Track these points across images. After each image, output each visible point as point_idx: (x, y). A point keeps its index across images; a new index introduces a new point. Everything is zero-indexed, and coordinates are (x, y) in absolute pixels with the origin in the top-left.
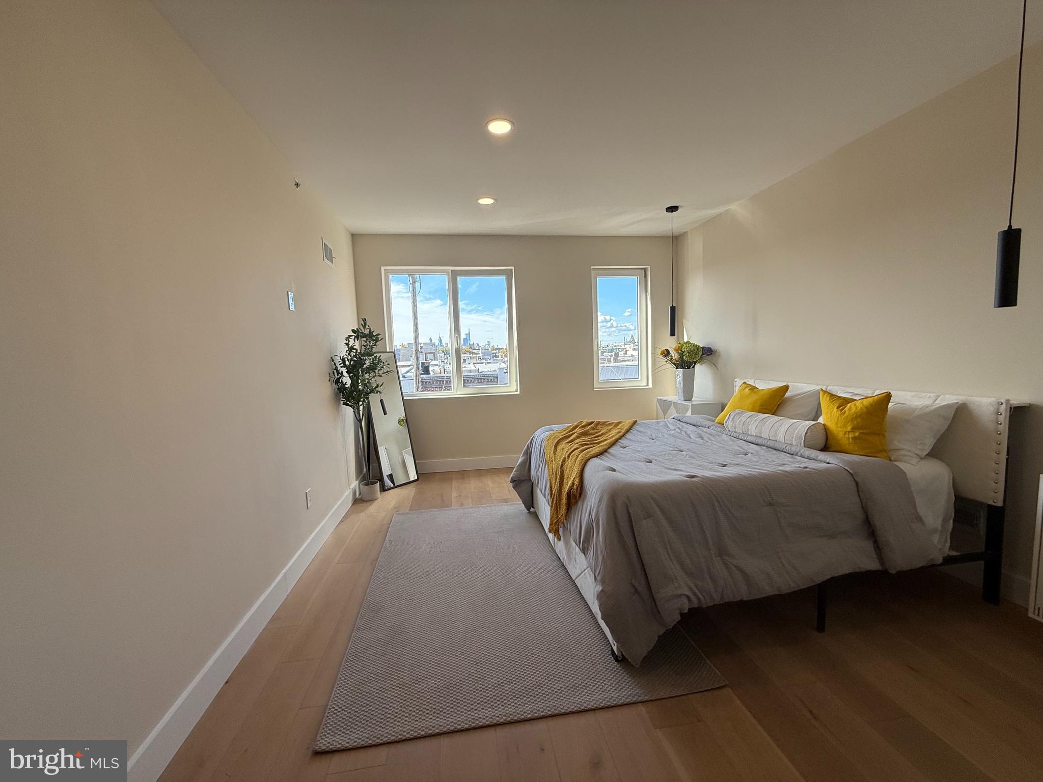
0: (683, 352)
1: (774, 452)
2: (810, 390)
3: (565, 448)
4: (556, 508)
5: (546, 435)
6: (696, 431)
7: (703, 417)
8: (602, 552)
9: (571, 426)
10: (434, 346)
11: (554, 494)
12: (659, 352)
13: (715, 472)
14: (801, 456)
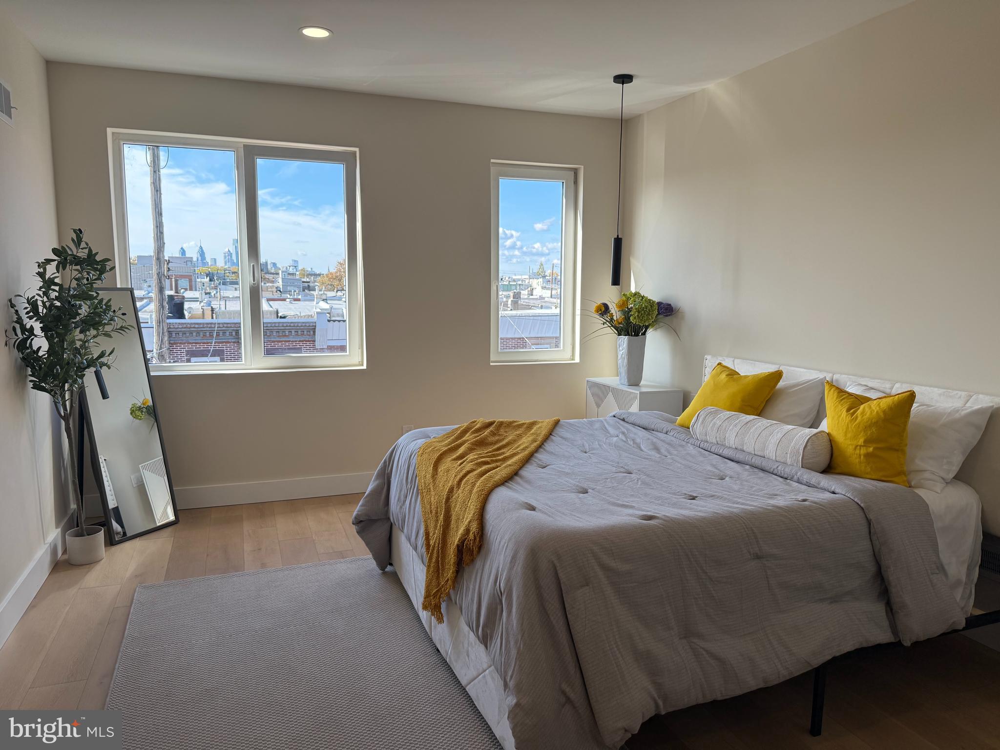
0: (630, 310)
1: (761, 474)
2: (811, 378)
3: (450, 469)
4: (435, 570)
5: (417, 447)
6: (649, 439)
7: (655, 414)
8: (516, 643)
9: (457, 429)
10: (189, 263)
11: (434, 547)
12: (594, 307)
13: (682, 509)
14: (799, 482)
